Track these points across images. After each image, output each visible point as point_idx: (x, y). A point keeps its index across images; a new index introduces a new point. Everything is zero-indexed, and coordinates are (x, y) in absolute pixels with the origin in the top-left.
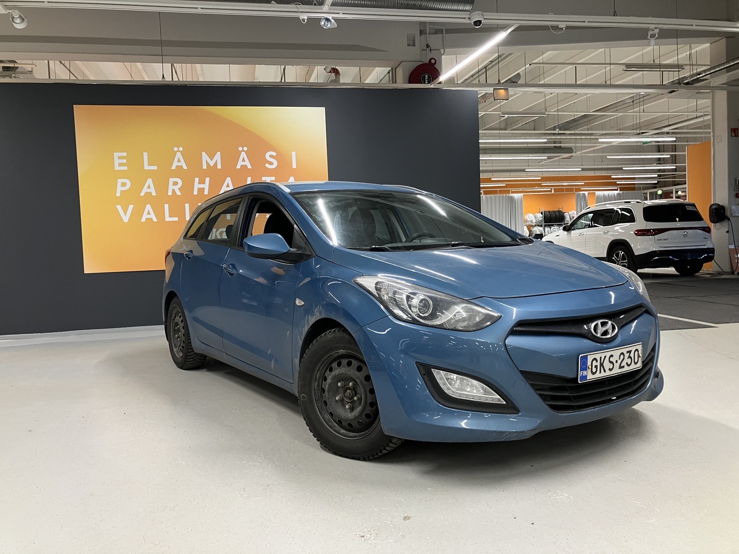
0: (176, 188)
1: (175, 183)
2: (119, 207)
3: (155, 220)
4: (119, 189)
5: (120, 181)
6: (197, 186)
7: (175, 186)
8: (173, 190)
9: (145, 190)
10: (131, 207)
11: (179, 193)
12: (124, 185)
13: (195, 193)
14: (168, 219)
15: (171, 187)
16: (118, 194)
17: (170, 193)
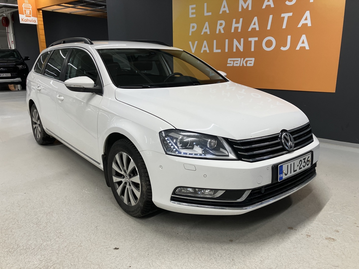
0: (221, 28)
1: (221, 24)
2: (190, 43)
3: (208, 51)
4: (191, 30)
5: (192, 25)
6: (234, 25)
7: (220, 27)
8: (220, 30)
9: (204, 30)
10: (196, 42)
11: (222, 32)
12: (193, 27)
13: (233, 31)
14: (215, 51)
15: (218, 27)
16: (190, 34)
17: (217, 32)
